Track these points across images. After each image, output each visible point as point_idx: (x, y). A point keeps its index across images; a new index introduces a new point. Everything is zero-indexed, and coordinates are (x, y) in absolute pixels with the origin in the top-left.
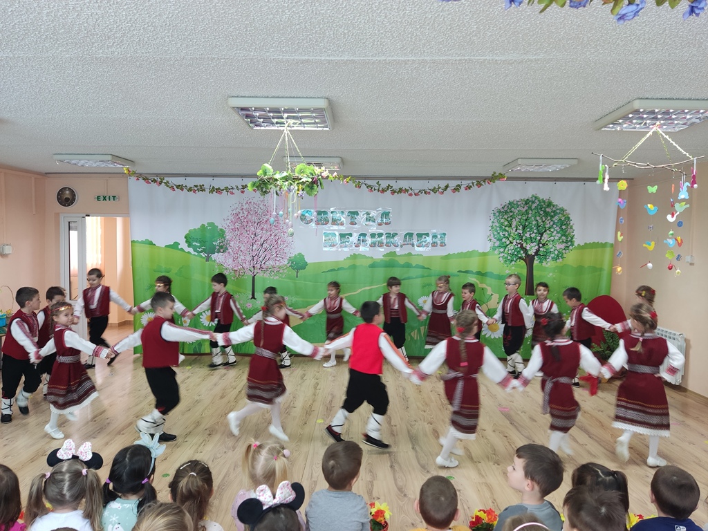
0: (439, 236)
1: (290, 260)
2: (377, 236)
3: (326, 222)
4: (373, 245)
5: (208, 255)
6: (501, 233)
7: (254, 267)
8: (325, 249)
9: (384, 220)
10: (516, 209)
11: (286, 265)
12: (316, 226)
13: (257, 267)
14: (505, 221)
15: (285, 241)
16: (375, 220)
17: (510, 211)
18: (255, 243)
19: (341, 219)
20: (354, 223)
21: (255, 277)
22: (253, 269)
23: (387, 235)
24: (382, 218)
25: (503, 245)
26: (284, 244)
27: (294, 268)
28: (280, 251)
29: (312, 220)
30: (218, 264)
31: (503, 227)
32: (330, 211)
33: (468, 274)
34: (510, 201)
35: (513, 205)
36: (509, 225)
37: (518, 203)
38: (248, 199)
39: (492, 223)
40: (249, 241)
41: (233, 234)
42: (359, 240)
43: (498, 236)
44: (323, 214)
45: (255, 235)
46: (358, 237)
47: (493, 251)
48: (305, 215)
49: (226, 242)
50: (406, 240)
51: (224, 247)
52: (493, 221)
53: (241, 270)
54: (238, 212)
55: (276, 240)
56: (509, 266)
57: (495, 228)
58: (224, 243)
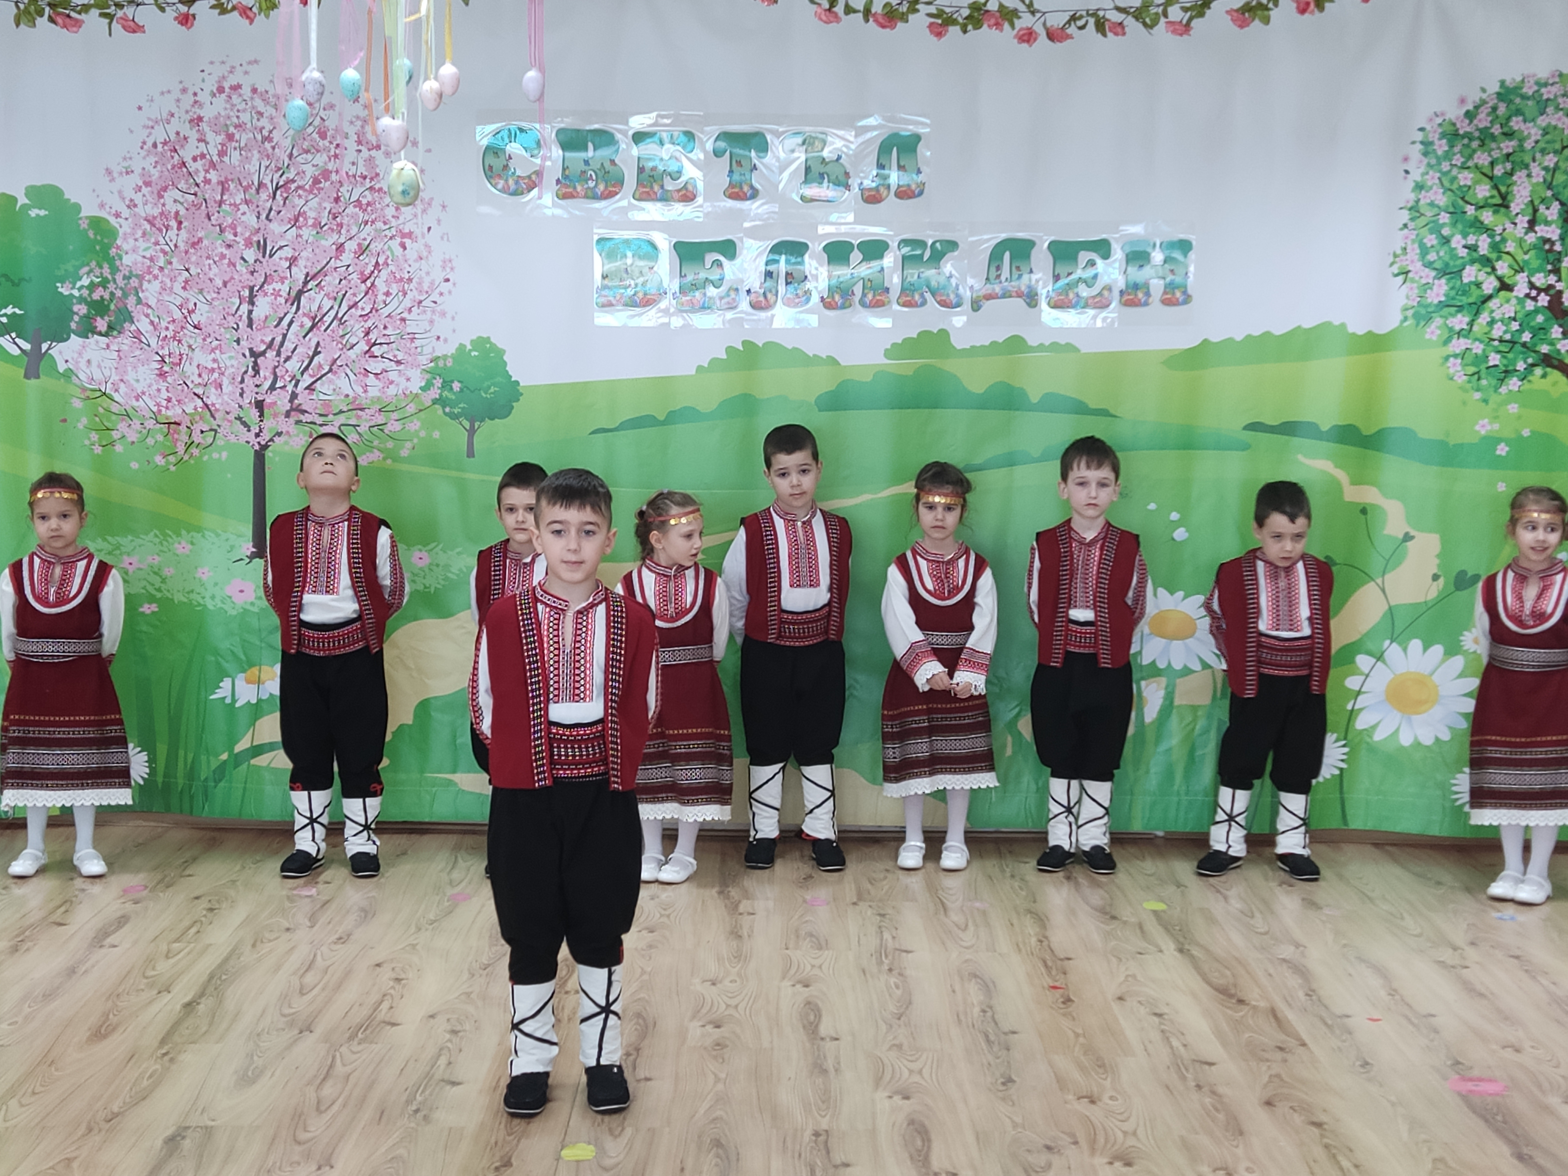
0: (1158, 257)
1: (439, 372)
2: (856, 256)
3: (610, 185)
4: (838, 299)
5: (37, 346)
6: (1457, 242)
7: (260, 405)
8: (604, 319)
9: (894, 177)
10: (1533, 120)
11: (417, 395)
12: (560, 207)
13: (275, 403)
14: (1477, 182)
15: (410, 280)
16: (847, 175)
17: (1506, 130)
18: (262, 286)
19: (680, 173)
20: (746, 188)
21: (268, 454)
22: (255, 413)
23: (906, 250)
24: (881, 166)
25: (1464, 298)
26: (405, 294)
27: (456, 411)
28: (385, 327)
29: (539, 173)
30: (84, 389)
31: (1470, 210)
32: (631, 133)
33: (1296, 441)
34: (1502, 83)
35: (1518, 100)
36: (1498, 201)
37: (1543, 90)
38: (224, 70)
39: (1413, 191)
40: (232, 278)
41: (157, 243)
42: (769, 274)
43: (1442, 254)
44: (590, 146)
45: (262, 247)
46: (764, 259)
47: (1417, 325)
48: (504, 151)
49: (121, 282)
50: (998, 276)
51: (112, 307)
52: (1419, 179)
53: (197, 418)
54: (178, 133)
55: (367, 272)
56: (1494, 398)
57: (1429, 214)
58: (111, 286)
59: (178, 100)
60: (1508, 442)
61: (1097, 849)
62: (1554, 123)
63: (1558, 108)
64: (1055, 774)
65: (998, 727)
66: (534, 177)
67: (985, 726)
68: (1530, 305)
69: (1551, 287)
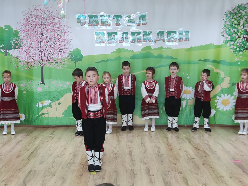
0: (184, 34)
1: (70, 54)
2: (136, 34)
3: (97, 24)
4: (133, 41)
5: (7, 51)
6: (232, 30)
7: (42, 60)
8: (96, 45)
9: (142, 22)
10: (243, 11)
11: (67, 58)
12: (89, 27)
13: (45, 59)
14: (235, 21)
15: (66, 39)
16: (134, 21)
17: (239, 12)
18: (42, 41)
19: (108, 22)
20: (118, 24)
21: (44, 67)
22: (41, 61)
23: (144, 33)
24: (140, 20)
25: (233, 39)
26: (65, 42)
27: (73, 60)
28: (62, 47)
29: (86, 22)
30: (14, 58)
31: (234, 25)
32: (100, 15)
33: (206, 62)
34: (238, 5)
35: (241, 8)
36: (238, 24)
37: (245, 6)
38: (35, 6)
39: (224, 22)
40: (37, 39)
41: (25, 34)
42: (122, 37)
43: (229, 32)
44: (94, 17)
45: (42, 34)
46: (122, 35)
47: (225, 44)
48: (80, 19)
49: (20, 40)
50: (159, 37)
51: (18, 44)
52: (225, 20)
53: (32, 62)
54: (28, 17)
55: (59, 38)
56: (238, 55)
57: (227, 26)
58: (18, 41)
59: (28, 11)
60: (240, 62)
61: (176, 128)
62: (247, 11)
63: (247, 9)
64: (169, 116)
65: (160, 108)
66: (85, 23)
67: (158, 108)
68: (243, 40)
69: (247, 37)
